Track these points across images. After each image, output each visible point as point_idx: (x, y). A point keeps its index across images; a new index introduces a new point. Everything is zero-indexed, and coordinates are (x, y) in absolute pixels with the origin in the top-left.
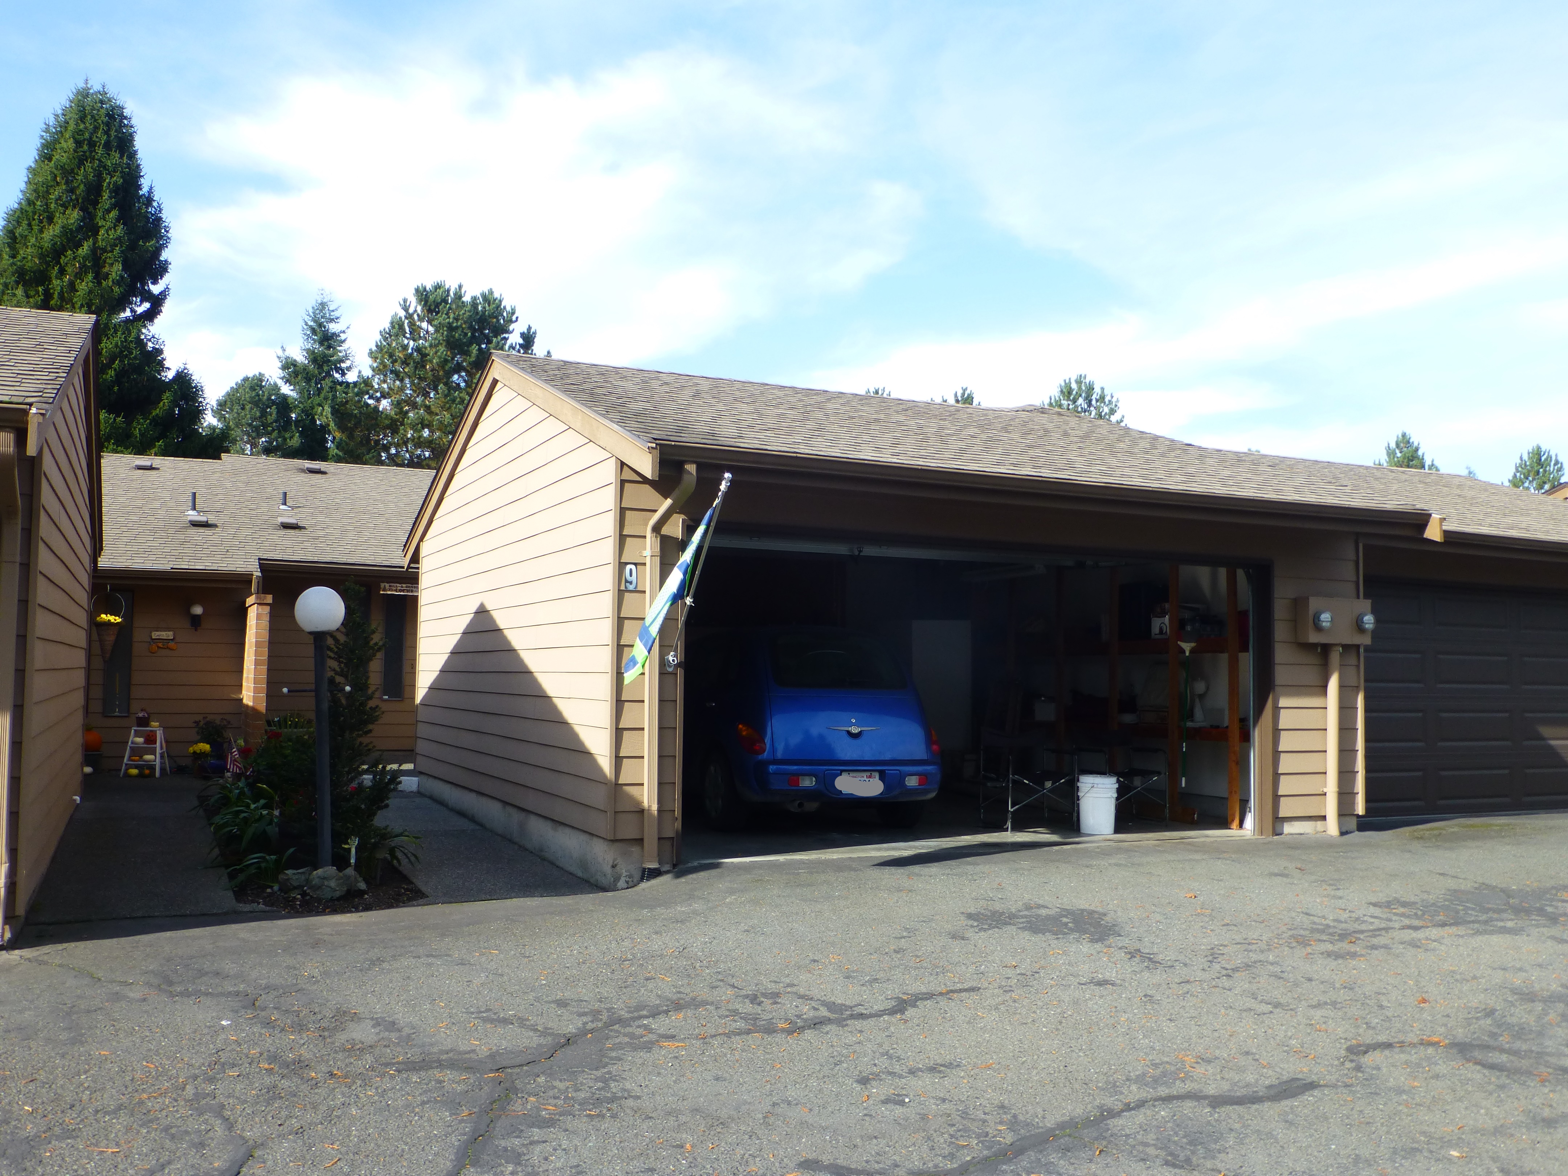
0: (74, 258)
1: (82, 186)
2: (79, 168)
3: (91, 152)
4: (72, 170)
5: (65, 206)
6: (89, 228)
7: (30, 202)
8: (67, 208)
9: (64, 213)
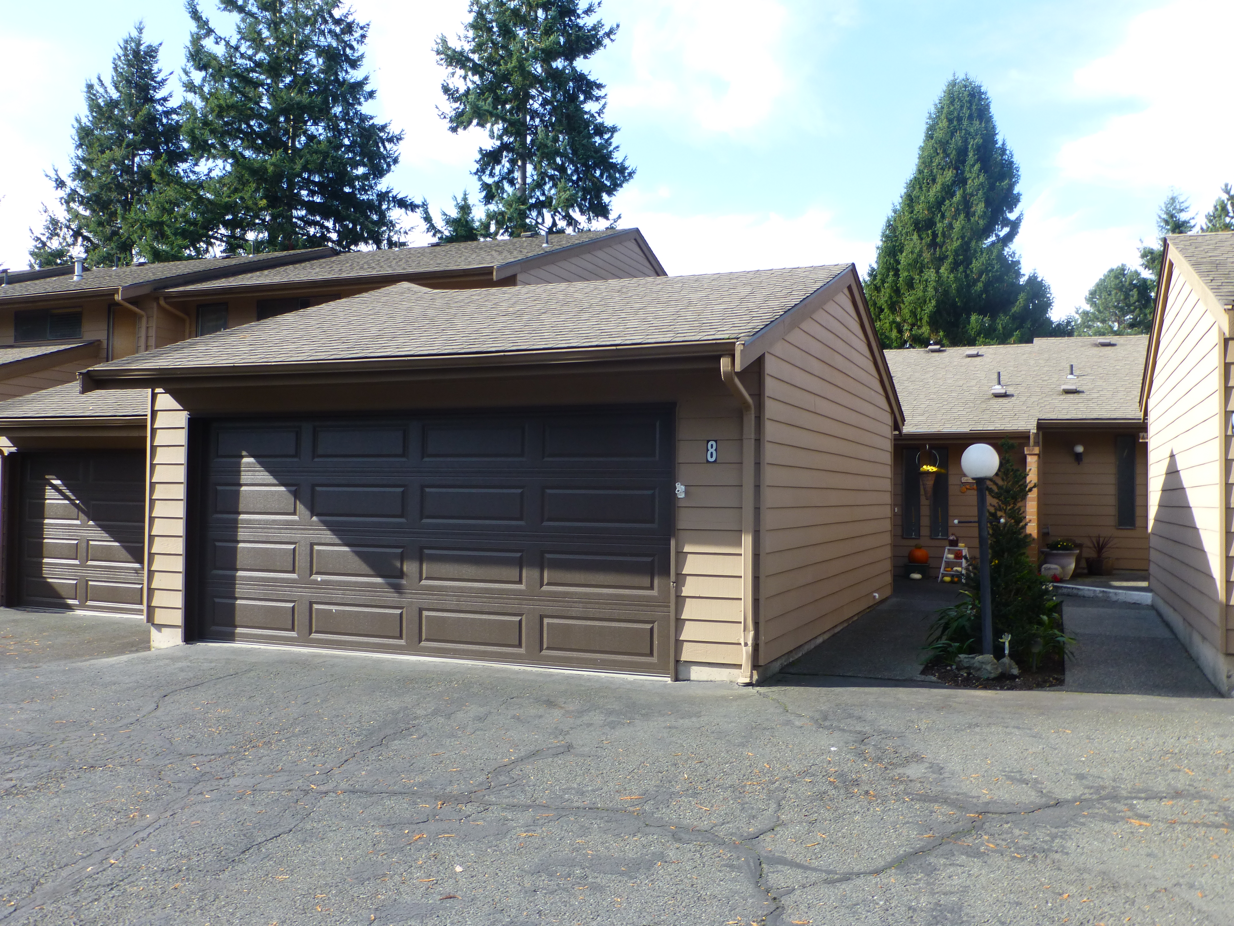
0: (951, 205)
1: (954, 152)
2: (951, 139)
3: (959, 125)
4: (947, 142)
5: (943, 169)
6: (960, 180)
7: (920, 171)
8: (944, 170)
9: (943, 174)
